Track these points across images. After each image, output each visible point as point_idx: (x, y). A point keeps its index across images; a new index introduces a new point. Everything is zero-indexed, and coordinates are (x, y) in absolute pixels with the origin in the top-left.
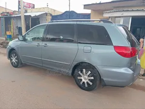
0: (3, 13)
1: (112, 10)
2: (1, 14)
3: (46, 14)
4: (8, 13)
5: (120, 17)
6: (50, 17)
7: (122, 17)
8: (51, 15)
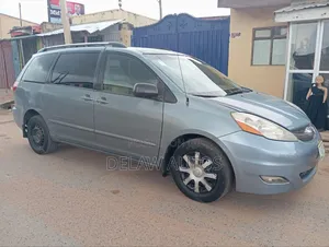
0: (16, 29)
1: (289, 5)
2: (11, 32)
3: (120, 26)
4: (29, 28)
5: (316, 21)
6: (130, 33)
7: (321, 20)
8: (131, 27)
